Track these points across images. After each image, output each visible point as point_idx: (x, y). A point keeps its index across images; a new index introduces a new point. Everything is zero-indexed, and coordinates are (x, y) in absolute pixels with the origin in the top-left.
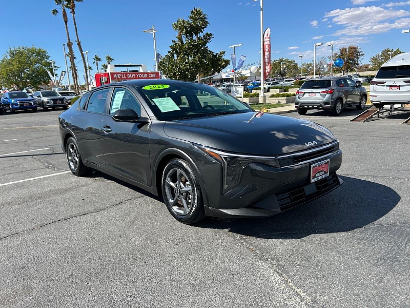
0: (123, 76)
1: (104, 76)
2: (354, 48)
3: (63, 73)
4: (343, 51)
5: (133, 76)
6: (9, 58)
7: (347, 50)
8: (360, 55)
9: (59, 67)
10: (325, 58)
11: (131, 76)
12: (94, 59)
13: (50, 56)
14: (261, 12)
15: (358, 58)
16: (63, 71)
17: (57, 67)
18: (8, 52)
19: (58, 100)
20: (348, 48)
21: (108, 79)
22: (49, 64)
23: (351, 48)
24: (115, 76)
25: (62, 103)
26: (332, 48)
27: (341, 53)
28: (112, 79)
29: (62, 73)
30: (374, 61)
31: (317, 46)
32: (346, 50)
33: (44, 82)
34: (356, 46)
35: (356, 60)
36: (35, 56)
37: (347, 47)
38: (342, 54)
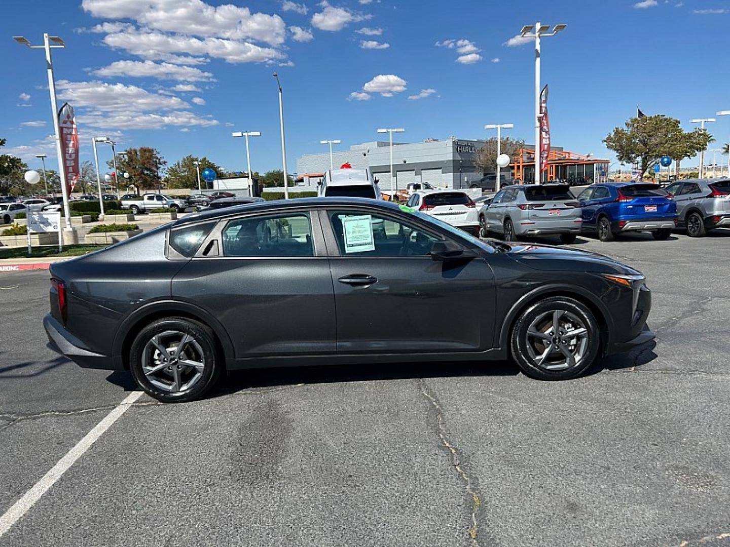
2: (151, 151)
4: (131, 153)
7: (138, 153)
8: (160, 164)
10: (89, 163)
14: (50, 71)
15: (158, 168)
20: (140, 150)
23: (144, 151)
26: (113, 147)
27: (129, 157)
30: (172, 173)
31: (97, 141)
32: (136, 153)
34: (150, 148)
35: (155, 169)
37: (138, 149)
38: (131, 159)
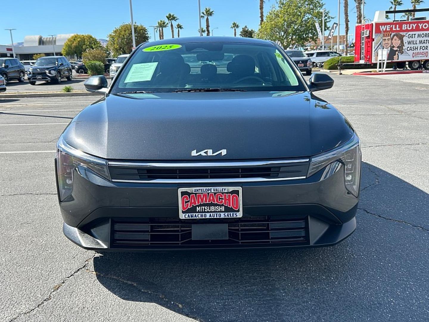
0: (396, 28)
1: (366, 29)
3: (335, 25)
5: (413, 27)
6: (278, 9)
9: (333, 18)
11: (410, 27)
12: (392, 3)
13: (325, 4)
16: (335, 23)
17: (332, 18)
18: (278, 1)
19: (300, 62)
21: (371, 32)
22: (319, 15)
24: (382, 28)
25: (304, 66)
28: (376, 33)
29: (333, 25)
33: (312, 38)
36: (307, 5)
